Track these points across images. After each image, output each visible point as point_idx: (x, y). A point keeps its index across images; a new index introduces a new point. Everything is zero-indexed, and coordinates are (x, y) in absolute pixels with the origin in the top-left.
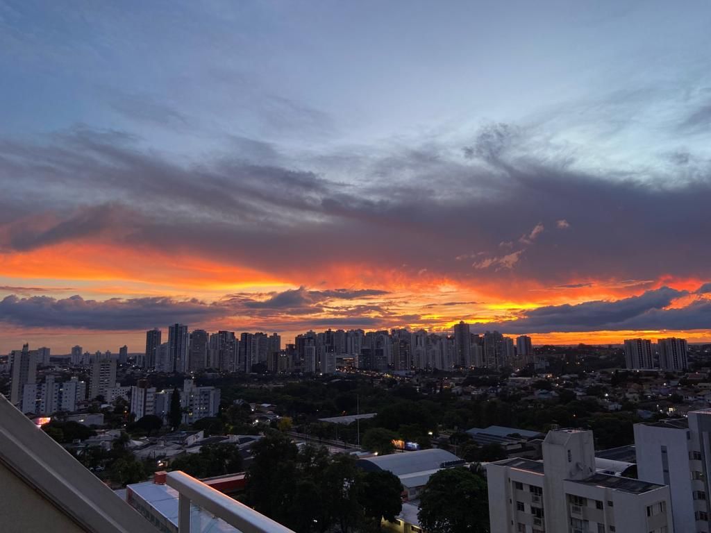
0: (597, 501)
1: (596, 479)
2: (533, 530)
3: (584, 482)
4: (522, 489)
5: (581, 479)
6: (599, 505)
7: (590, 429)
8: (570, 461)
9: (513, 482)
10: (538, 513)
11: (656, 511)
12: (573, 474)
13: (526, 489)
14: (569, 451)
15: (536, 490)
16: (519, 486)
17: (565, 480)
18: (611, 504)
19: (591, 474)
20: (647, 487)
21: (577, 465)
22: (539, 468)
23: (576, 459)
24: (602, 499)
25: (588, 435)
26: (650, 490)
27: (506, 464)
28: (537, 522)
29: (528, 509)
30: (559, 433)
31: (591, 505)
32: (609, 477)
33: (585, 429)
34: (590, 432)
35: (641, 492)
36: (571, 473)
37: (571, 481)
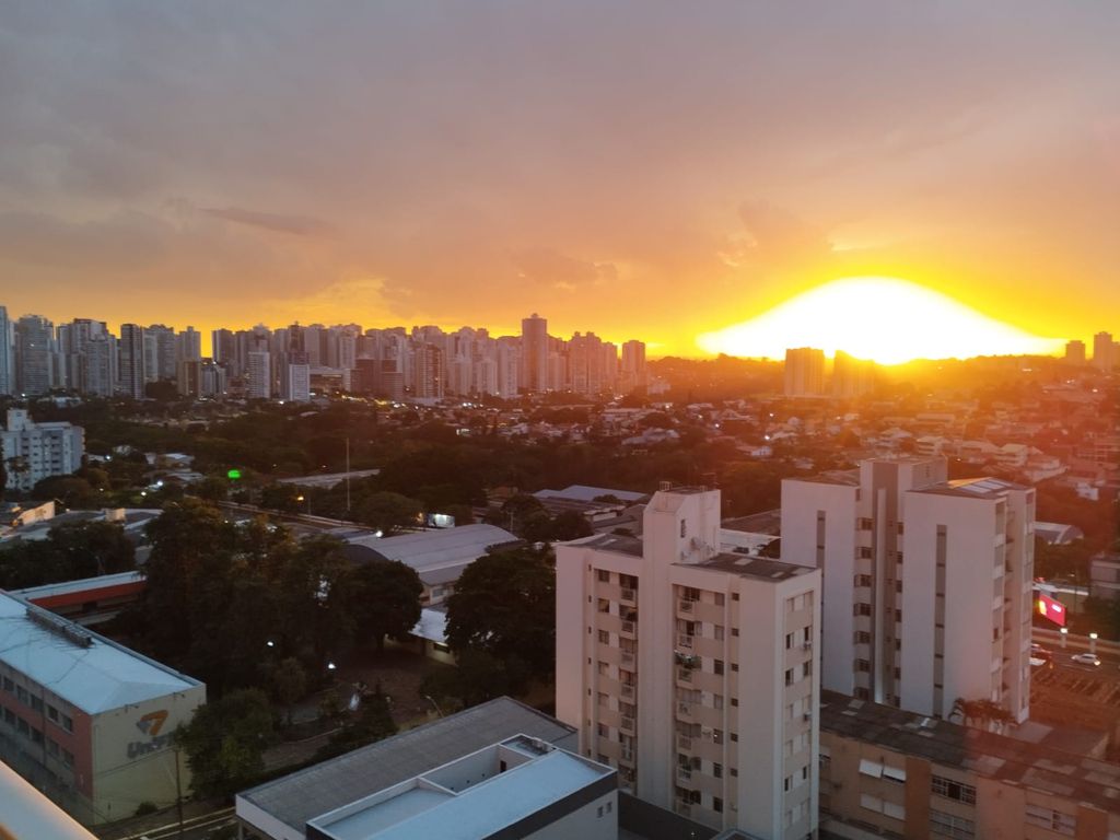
0: (717, 594)
1: (723, 563)
2: (620, 639)
3: (700, 565)
4: (607, 580)
5: (696, 562)
6: (719, 597)
7: (718, 488)
8: (683, 536)
9: (596, 570)
10: (630, 617)
11: (799, 604)
12: (686, 554)
13: (615, 581)
14: (683, 522)
15: (630, 583)
16: (603, 575)
17: (674, 564)
18: (736, 597)
19: (711, 556)
20: (789, 572)
21: (694, 545)
22: (637, 551)
23: (692, 532)
24: (724, 590)
25: (713, 498)
26: (795, 575)
27: (587, 545)
28: (628, 628)
29: (614, 610)
30: (670, 495)
31: (707, 600)
32: (740, 558)
33: (710, 488)
34: (718, 493)
35: (782, 578)
36: (682, 554)
37: (681, 565)
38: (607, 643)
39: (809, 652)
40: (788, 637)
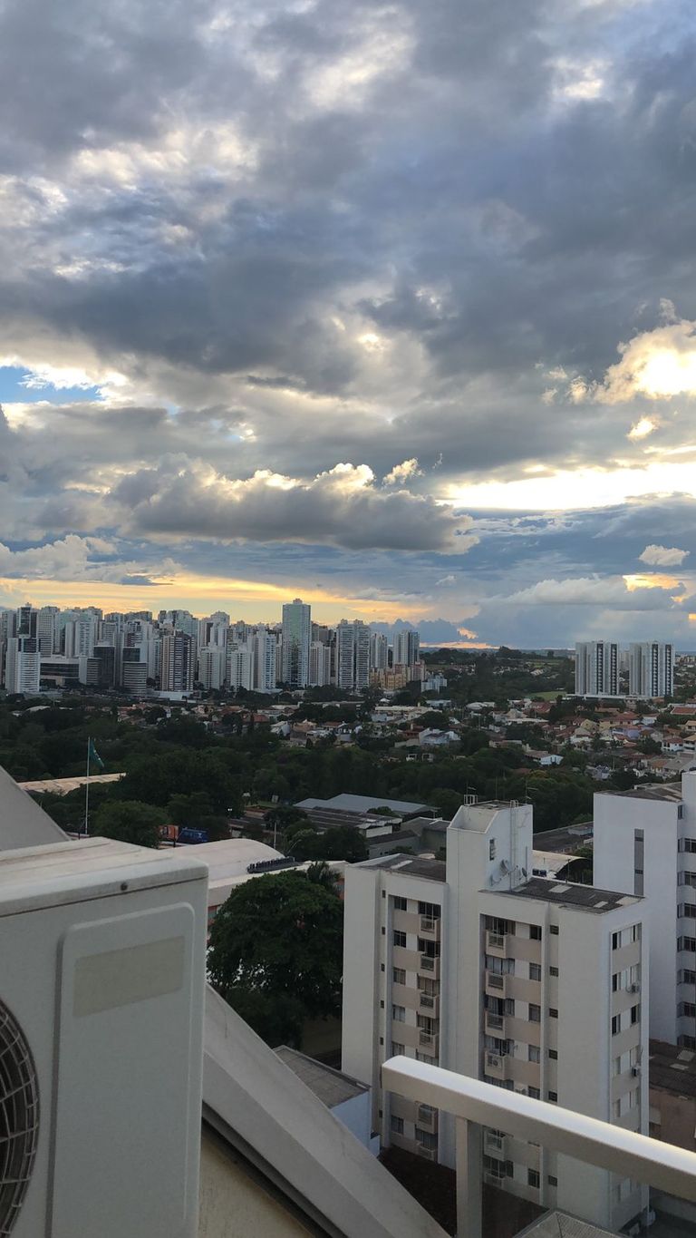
0: (531, 926)
1: (536, 888)
2: (419, 978)
3: (511, 892)
4: (404, 908)
5: (507, 889)
6: (535, 932)
7: (529, 802)
8: (492, 859)
9: (390, 896)
10: (430, 949)
11: (626, 940)
12: (495, 879)
13: (412, 910)
14: (492, 842)
15: (430, 911)
16: (400, 903)
17: (481, 891)
18: (554, 930)
19: (523, 881)
20: (613, 901)
21: (503, 864)
22: (438, 874)
23: (502, 854)
24: (540, 922)
25: (525, 814)
26: (619, 906)
27: (379, 866)
28: (426, 965)
29: (412, 942)
30: (478, 810)
31: (522, 934)
32: (556, 884)
33: (522, 803)
34: (529, 808)
35: (605, 909)
36: (491, 879)
37: (492, 892)
38: (403, 982)
39: (637, 995)
40: (615, 977)
